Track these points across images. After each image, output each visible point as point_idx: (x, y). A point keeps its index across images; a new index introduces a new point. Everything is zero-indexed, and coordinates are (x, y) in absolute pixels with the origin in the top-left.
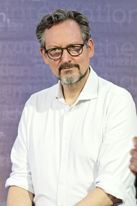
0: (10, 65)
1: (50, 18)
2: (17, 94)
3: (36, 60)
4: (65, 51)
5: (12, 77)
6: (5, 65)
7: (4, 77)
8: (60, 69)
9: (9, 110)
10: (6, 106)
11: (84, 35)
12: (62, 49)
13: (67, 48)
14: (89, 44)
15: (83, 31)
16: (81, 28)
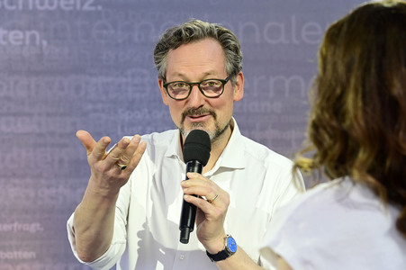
0: (48, 115)
1: (179, 33)
2: (61, 161)
3: (90, 107)
4: (196, 89)
5: (52, 134)
6: (40, 114)
7: (40, 135)
8: (184, 116)
9: (49, 187)
10: (43, 181)
11: (229, 66)
12: (191, 85)
13: (198, 84)
14: (238, 79)
15: (228, 60)
16: (226, 54)
